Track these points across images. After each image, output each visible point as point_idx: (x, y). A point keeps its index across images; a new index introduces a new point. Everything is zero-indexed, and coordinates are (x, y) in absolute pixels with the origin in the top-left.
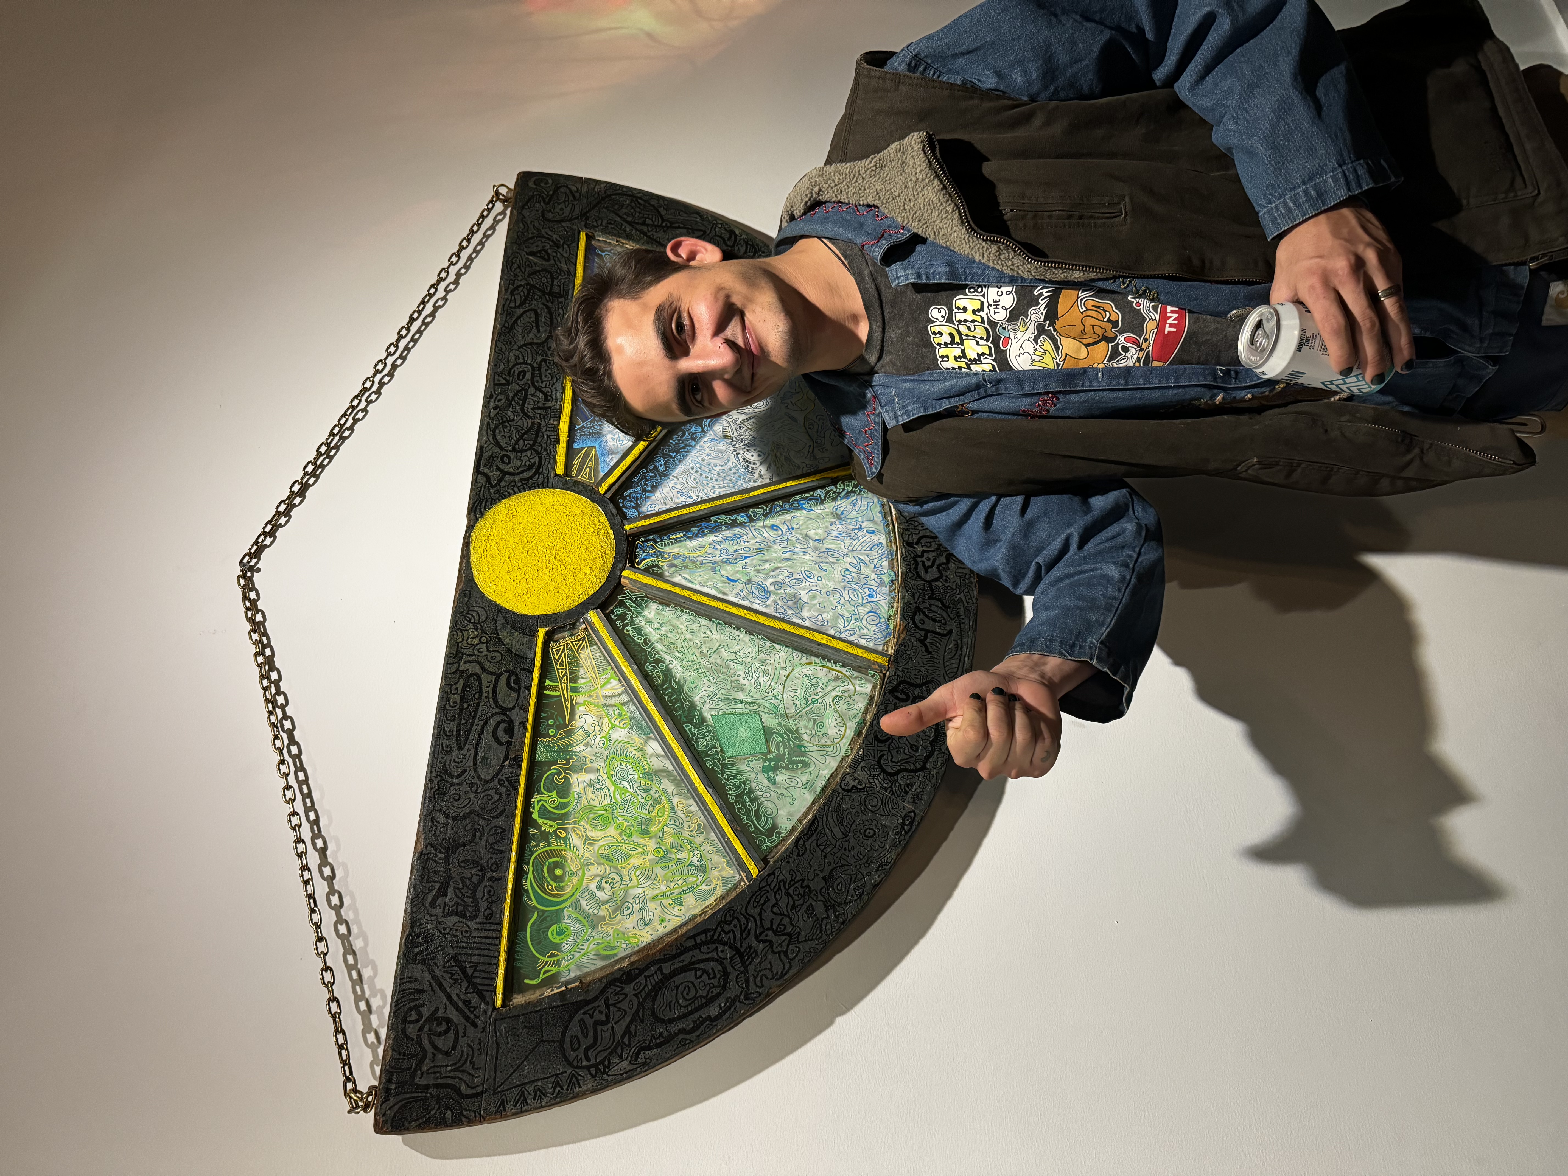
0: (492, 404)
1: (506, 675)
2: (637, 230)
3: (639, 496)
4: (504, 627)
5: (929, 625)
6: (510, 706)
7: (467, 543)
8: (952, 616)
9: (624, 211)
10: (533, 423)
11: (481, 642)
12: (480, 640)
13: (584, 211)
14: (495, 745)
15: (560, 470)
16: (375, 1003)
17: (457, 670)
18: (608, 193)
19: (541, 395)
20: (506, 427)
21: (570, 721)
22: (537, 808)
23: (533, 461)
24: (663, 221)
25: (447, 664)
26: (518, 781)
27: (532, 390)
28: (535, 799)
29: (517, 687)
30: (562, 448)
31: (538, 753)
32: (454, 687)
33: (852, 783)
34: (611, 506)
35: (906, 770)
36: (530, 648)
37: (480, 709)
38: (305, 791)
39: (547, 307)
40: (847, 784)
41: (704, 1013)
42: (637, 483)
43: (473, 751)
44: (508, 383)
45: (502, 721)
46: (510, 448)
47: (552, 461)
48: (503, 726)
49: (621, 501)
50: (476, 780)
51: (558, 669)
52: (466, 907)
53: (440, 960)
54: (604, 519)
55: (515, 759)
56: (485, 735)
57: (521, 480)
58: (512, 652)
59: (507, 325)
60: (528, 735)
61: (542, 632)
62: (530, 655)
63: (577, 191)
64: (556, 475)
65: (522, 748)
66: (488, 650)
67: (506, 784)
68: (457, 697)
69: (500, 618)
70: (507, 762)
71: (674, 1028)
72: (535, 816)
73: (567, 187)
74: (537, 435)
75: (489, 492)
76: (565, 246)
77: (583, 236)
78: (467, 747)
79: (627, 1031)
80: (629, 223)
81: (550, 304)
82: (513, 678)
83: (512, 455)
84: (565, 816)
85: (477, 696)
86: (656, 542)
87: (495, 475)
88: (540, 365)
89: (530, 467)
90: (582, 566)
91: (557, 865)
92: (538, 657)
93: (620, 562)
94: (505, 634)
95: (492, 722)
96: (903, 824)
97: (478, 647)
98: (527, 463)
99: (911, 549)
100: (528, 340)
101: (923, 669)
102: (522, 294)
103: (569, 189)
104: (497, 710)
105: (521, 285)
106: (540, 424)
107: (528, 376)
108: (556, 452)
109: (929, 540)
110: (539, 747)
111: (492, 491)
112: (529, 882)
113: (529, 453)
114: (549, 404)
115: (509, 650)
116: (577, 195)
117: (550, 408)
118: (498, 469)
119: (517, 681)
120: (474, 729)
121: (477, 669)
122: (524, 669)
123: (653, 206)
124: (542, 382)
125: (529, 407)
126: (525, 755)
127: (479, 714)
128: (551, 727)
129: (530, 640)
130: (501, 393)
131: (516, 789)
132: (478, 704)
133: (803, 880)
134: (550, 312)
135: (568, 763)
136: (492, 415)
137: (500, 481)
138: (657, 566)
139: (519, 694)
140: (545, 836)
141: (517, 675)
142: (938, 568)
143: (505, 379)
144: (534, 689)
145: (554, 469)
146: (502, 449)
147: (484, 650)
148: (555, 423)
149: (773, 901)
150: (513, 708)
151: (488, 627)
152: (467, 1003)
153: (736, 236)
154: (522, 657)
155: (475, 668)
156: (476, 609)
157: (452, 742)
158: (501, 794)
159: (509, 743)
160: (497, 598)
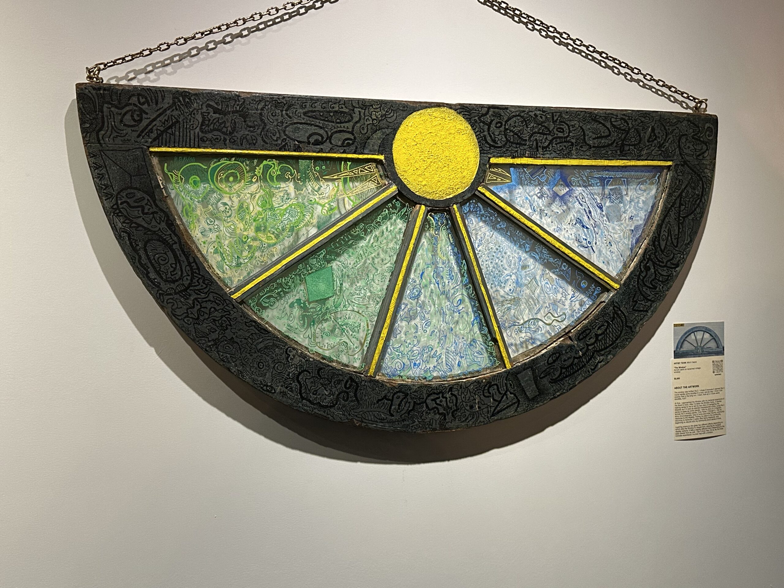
0: (538, 112)
1: (352, 137)
2: (676, 200)
3: (478, 213)
4: (383, 133)
5: (396, 402)
6: (332, 141)
7: (439, 105)
8: (403, 416)
9: (690, 191)
10: (526, 140)
11: (373, 120)
12: (375, 119)
13: (688, 163)
14: (307, 135)
15: (493, 160)
16: (152, 76)
17: (354, 107)
18: (704, 179)
19: (546, 144)
20: (522, 123)
21: (324, 179)
22: (270, 163)
23: (499, 142)
24: (684, 218)
25: (358, 101)
26: (285, 150)
27: (550, 138)
28: (274, 161)
29: (345, 145)
30: (509, 161)
31: (303, 161)
32: (343, 106)
33: (291, 354)
34: (470, 195)
35: (301, 387)
36: (371, 151)
37: (330, 124)
38: (277, 20)
39: (612, 143)
40: (290, 351)
41: (151, 270)
42: (487, 211)
43: (303, 121)
44: (554, 122)
45: (323, 138)
46: (507, 127)
47: (499, 155)
48: (320, 138)
49: (474, 201)
50: (285, 125)
51: (358, 169)
52: (208, 126)
53: (176, 113)
54: (460, 191)
55: (299, 147)
56: (313, 127)
57: (485, 136)
58: (367, 140)
59: (597, 117)
60: (315, 154)
61: (382, 157)
62: (366, 151)
63: (703, 157)
64: (490, 158)
65: (306, 152)
66: (368, 125)
67: (284, 143)
68: (337, 109)
69: (390, 130)
70: (297, 143)
71: (142, 253)
72: (265, 162)
73: (707, 149)
74: (517, 144)
75: (475, 117)
76: (660, 152)
77: (670, 163)
78: (305, 117)
79: (139, 225)
80: (681, 194)
81: (615, 144)
82: (351, 142)
83: (502, 129)
84: (265, 180)
85: (338, 121)
86: (446, 226)
87: (488, 119)
88: (569, 142)
89: (494, 141)
90: (427, 179)
91: (235, 177)
92: (365, 156)
93: (431, 203)
94: (379, 135)
95: (321, 132)
96: (267, 386)
97: (370, 118)
98: (497, 139)
99: (448, 390)
100: (587, 133)
101: (367, 398)
102: (622, 125)
103: (705, 152)
104: (330, 134)
105: (628, 124)
106: (525, 145)
107: (560, 135)
108: (506, 157)
109: (455, 401)
110: (308, 161)
111: (476, 118)
112: (224, 162)
113: (504, 139)
114: (540, 150)
115: (369, 138)
116: (701, 157)
117: (538, 151)
118: (492, 121)
119: (349, 145)
120: (317, 120)
121: (356, 119)
122: (356, 148)
123: (695, 209)
124: (556, 144)
125: (538, 136)
126: (302, 154)
127: (327, 123)
128: (321, 168)
129: (376, 150)
130: (546, 117)
131: (280, 150)
132: (333, 122)
133: (231, 325)
134: (609, 145)
135: (298, 180)
136: (530, 113)
137: (483, 122)
138: (430, 227)
139: (340, 146)
140: (253, 169)
141: (353, 144)
142: (435, 408)
143: (557, 119)
144: (344, 155)
145: (494, 156)
146: (506, 122)
147: (368, 123)
148: (527, 155)
149: (218, 308)
150: (331, 143)
151: (383, 124)
152: (151, 131)
153: (675, 268)
154: (364, 146)
155: (356, 118)
156: (395, 115)
157: (308, 108)
158: (277, 140)
159: (309, 143)
160: (402, 127)
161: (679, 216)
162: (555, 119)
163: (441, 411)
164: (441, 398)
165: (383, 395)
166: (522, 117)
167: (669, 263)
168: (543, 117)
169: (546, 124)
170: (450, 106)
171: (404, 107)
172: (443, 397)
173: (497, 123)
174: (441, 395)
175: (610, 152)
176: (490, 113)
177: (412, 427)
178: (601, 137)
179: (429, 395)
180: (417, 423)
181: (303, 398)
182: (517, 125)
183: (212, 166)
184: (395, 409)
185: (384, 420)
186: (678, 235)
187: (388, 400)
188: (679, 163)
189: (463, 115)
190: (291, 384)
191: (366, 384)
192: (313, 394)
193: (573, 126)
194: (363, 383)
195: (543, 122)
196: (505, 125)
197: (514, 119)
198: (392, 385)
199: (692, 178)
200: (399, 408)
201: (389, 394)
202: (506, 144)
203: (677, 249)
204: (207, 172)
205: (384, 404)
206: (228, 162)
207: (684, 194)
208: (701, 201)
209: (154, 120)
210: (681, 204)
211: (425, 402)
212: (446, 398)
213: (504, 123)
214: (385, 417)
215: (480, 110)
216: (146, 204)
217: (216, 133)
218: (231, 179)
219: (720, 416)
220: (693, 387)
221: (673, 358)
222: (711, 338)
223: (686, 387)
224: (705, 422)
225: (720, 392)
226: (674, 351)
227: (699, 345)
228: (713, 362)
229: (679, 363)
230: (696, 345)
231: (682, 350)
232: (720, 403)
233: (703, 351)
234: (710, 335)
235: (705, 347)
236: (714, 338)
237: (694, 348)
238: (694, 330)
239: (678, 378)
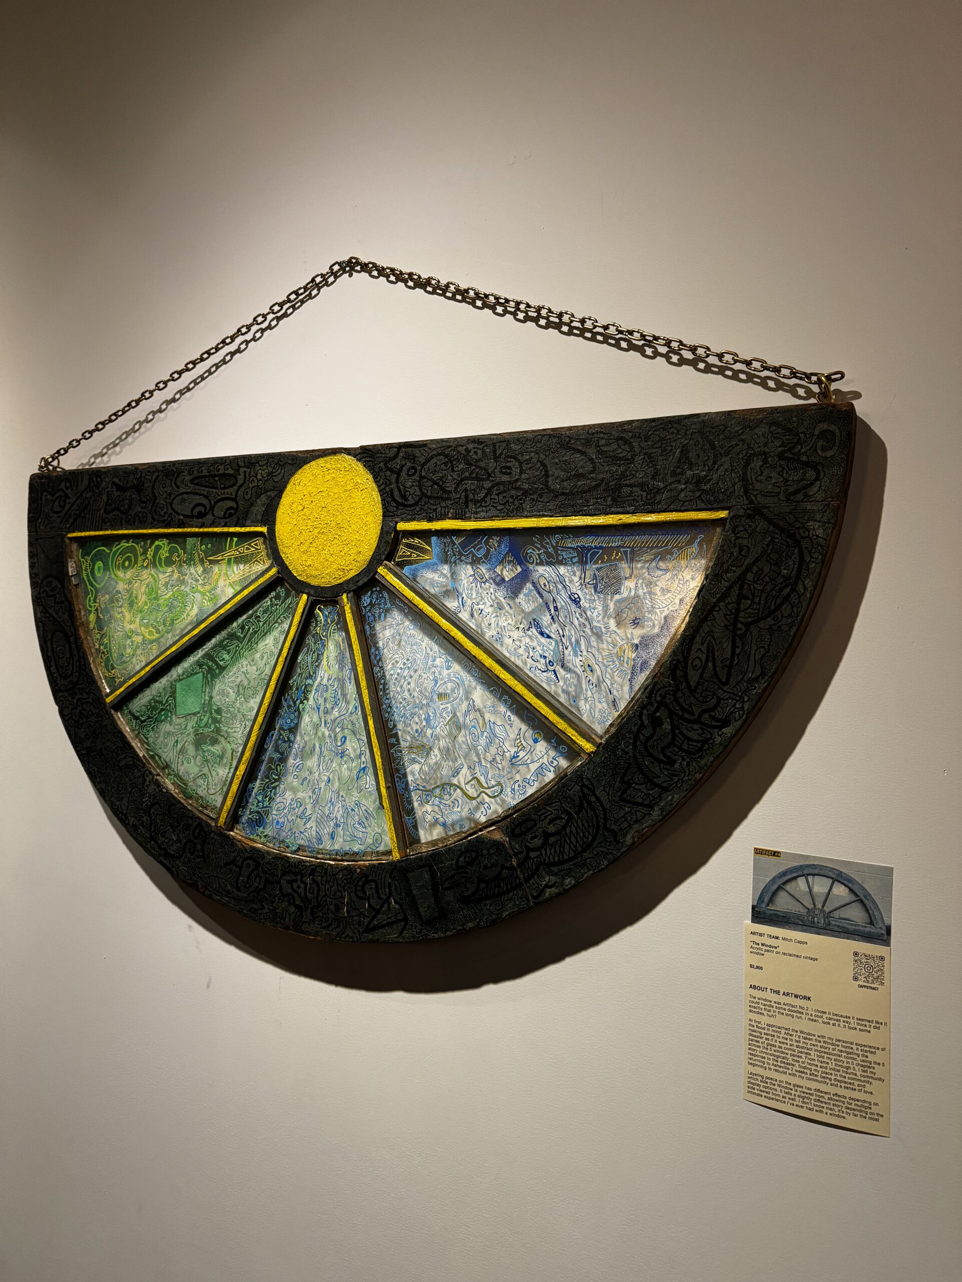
0: (470, 446)
1: (235, 506)
3: (382, 606)
4: (268, 497)
5: (246, 872)
6: (215, 513)
7: (334, 452)
8: (251, 895)
9: (767, 569)
10: (450, 492)
11: (258, 481)
12: (260, 480)
13: (765, 511)
14: (191, 506)
15: (402, 526)
17: (240, 467)
18: (805, 544)
19: (482, 495)
20: (446, 466)
21: (209, 560)
22: (160, 543)
23: (410, 498)
24: (747, 625)
25: (244, 457)
26: (170, 527)
27: (487, 484)
28: (165, 541)
29: (227, 516)
30: (424, 525)
31: (191, 539)
32: (229, 467)
33: (148, 779)
36: (253, 522)
37: (214, 490)
40: (147, 776)
43: (189, 491)
44: (496, 458)
45: (206, 508)
46: (423, 474)
47: (410, 517)
48: (203, 509)
49: (378, 589)
50: (173, 496)
51: (244, 547)
54: (353, 573)
55: (183, 522)
56: (198, 497)
57: (391, 490)
58: (250, 507)
59: (573, 441)
60: (197, 530)
61: (264, 529)
62: (248, 523)
64: (397, 523)
65: (189, 527)
66: (252, 488)
67: (169, 519)
68: (222, 472)
69: (275, 493)
70: (182, 517)
72: (157, 543)
74: (437, 498)
75: (380, 462)
77: (723, 514)
78: (192, 486)
82: (233, 511)
83: (416, 477)
85: (223, 486)
87: (396, 464)
88: (519, 488)
89: (404, 497)
90: (313, 557)
91: (130, 562)
92: (248, 529)
93: (316, 592)
94: (264, 499)
95: (205, 501)
96: (122, 813)
97: (255, 479)
98: (408, 493)
100: (552, 470)
101: (214, 856)
104: (213, 502)
106: (449, 499)
107: (505, 478)
108: (419, 520)
110: (195, 539)
113: (418, 493)
114: (471, 506)
115: (252, 505)
117: (467, 507)
118: (403, 466)
119: (231, 515)
120: (203, 488)
121: (240, 482)
122: (238, 519)
124: (498, 494)
125: (469, 484)
126: (189, 530)
127: (211, 490)
128: (206, 547)
129: (258, 521)
130: (484, 452)
131: (166, 527)
132: (217, 488)
135: (184, 562)
138: (317, 626)
139: (222, 518)
140: (145, 553)
141: (235, 513)
144: (226, 530)
145: (402, 520)
146: (423, 466)
147: (253, 485)
148: (450, 515)
150: (214, 516)
151: (269, 485)
152: (70, 516)
154: (247, 516)
155: (241, 479)
156: (283, 471)
157: (196, 474)
158: (163, 516)
159: (192, 516)
160: (289, 487)
161: (736, 620)
162: (498, 452)
163: (298, 902)
164: (299, 882)
165: (232, 858)
166: (446, 456)
167: (706, 716)
168: (480, 452)
169: (482, 464)
170: (348, 451)
171: (293, 460)
172: (302, 882)
173: (409, 470)
174: (299, 878)
175: (592, 501)
176: (401, 454)
177: (261, 914)
178: (579, 476)
179: (284, 874)
180: (266, 910)
181: (152, 839)
182: (437, 469)
183: (114, 550)
184: (243, 881)
185: (230, 893)
186: (732, 659)
187: (237, 866)
188: (741, 512)
189: (365, 461)
190: (143, 817)
191: (215, 837)
192: (163, 836)
193: (528, 461)
194: (212, 835)
195: (477, 461)
196: (421, 471)
197: (434, 461)
198: (243, 846)
199: (772, 541)
200: (247, 882)
201: (238, 859)
202: (420, 499)
203: (726, 688)
204: (109, 557)
205: (231, 870)
206: (127, 545)
207: (750, 576)
208: (793, 590)
209: (73, 504)
210: (741, 597)
211: (279, 882)
212: (306, 885)
213: (419, 468)
214: (231, 890)
215: (387, 452)
216: (58, 593)
217: (116, 513)
218: (127, 564)
219: (868, 1088)
220: (796, 996)
221: (750, 922)
222: (853, 898)
223: (778, 992)
224: (823, 1087)
225: (872, 1030)
226: (753, 907)
227: (819, 906)
228: (856, 954)
229: (761, 935)
230: (811, 906)
231: (771, 907)
232: (871, 1058)
233: (829, 924)
234: (851, 890)
235: (836, 914)
236: (861, 901)
237: (803, 911)
238: (805, 872)
239: (761, 968)
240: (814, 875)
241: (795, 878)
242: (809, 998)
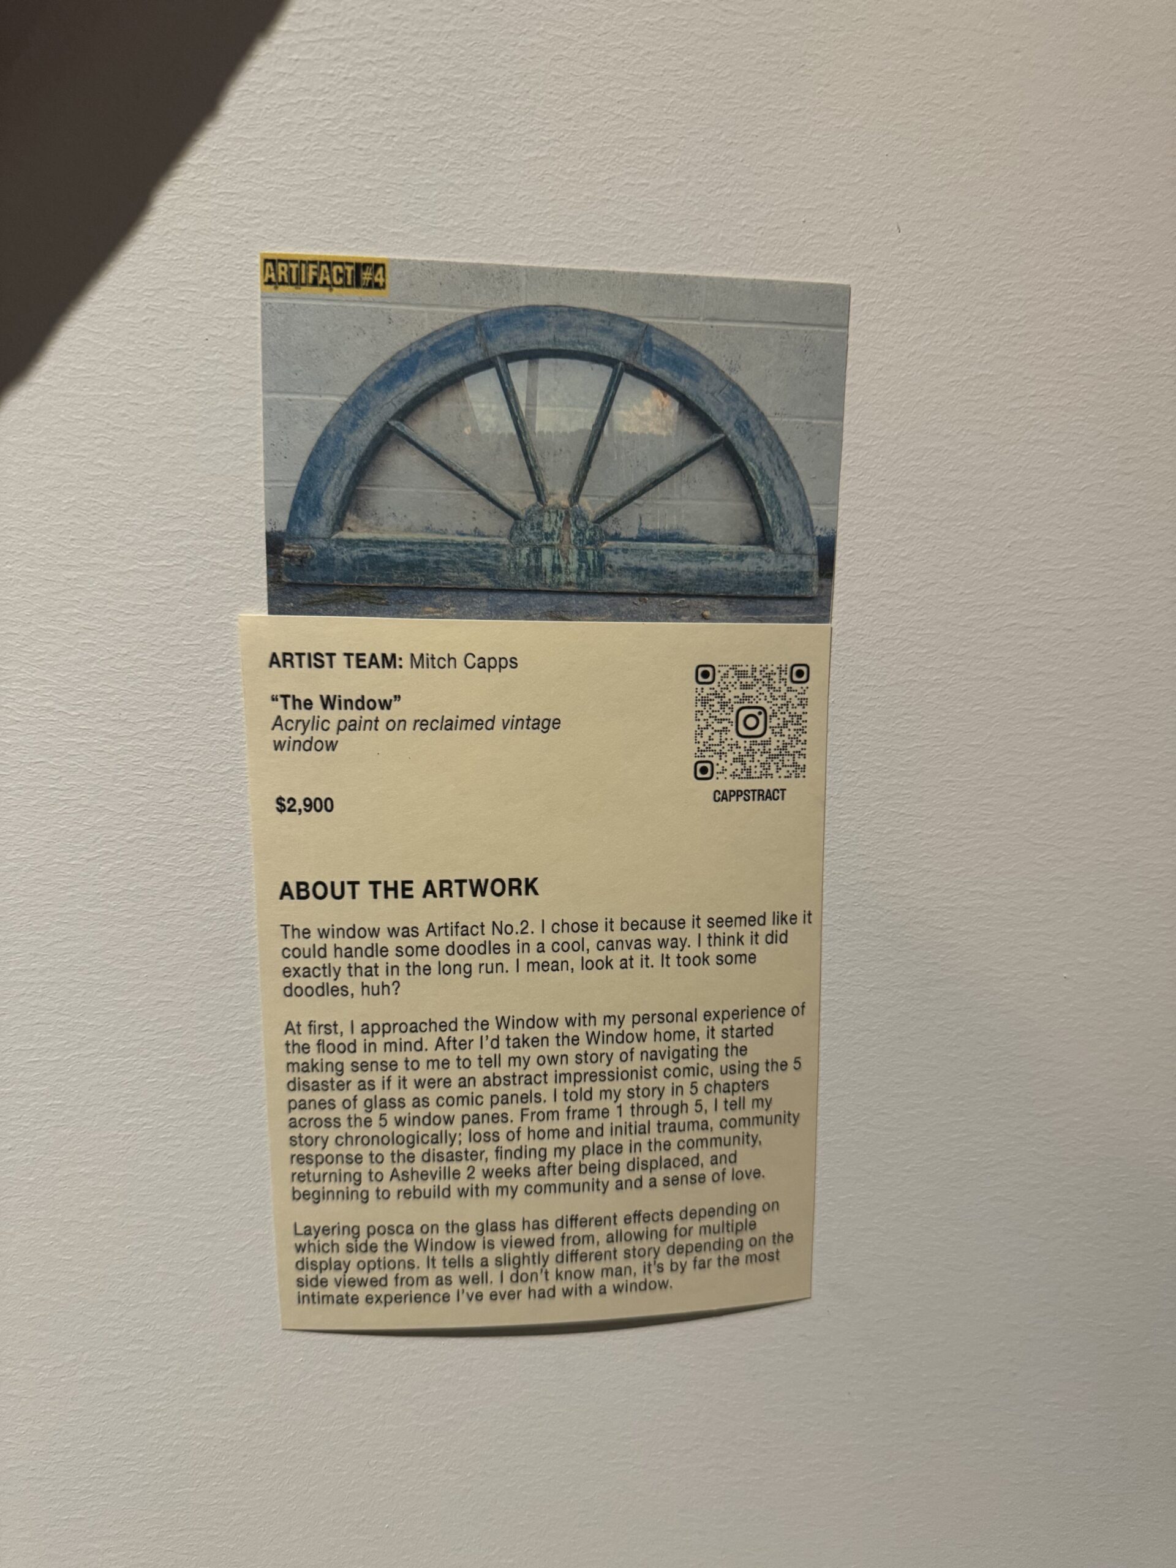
219: (747, 1157)
220: (479, 888)
221: (265, 614)
223: (404, 889)
225: (761, 950)
226: (274, 544)
227: (559, 494)
229: (317, 660)
230: (521, 500)
232: (759, 1050)
233: (601, 566)
234: (688, 406)
235: (628, 523)
236: (727, 450)
237: (495, 526)
238: (499, 345)
239: (325, 805)
240: (533, 355)
241: (454, 380)
242: (530, 886)
